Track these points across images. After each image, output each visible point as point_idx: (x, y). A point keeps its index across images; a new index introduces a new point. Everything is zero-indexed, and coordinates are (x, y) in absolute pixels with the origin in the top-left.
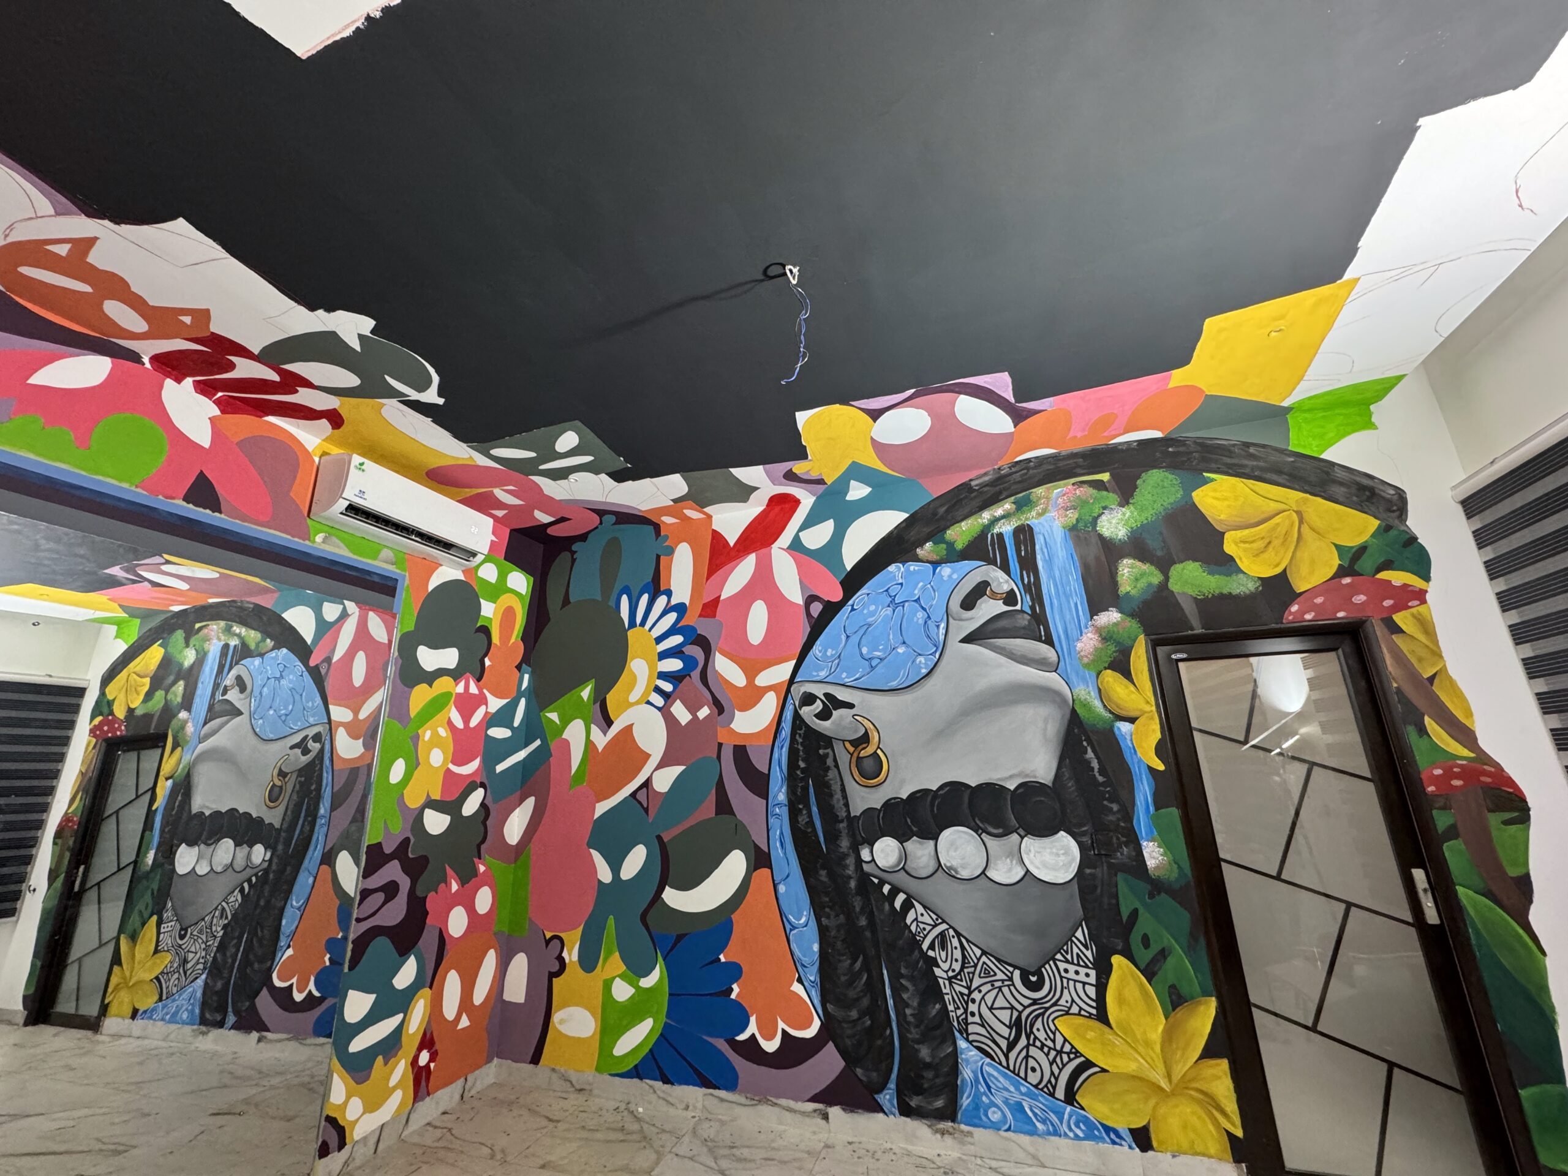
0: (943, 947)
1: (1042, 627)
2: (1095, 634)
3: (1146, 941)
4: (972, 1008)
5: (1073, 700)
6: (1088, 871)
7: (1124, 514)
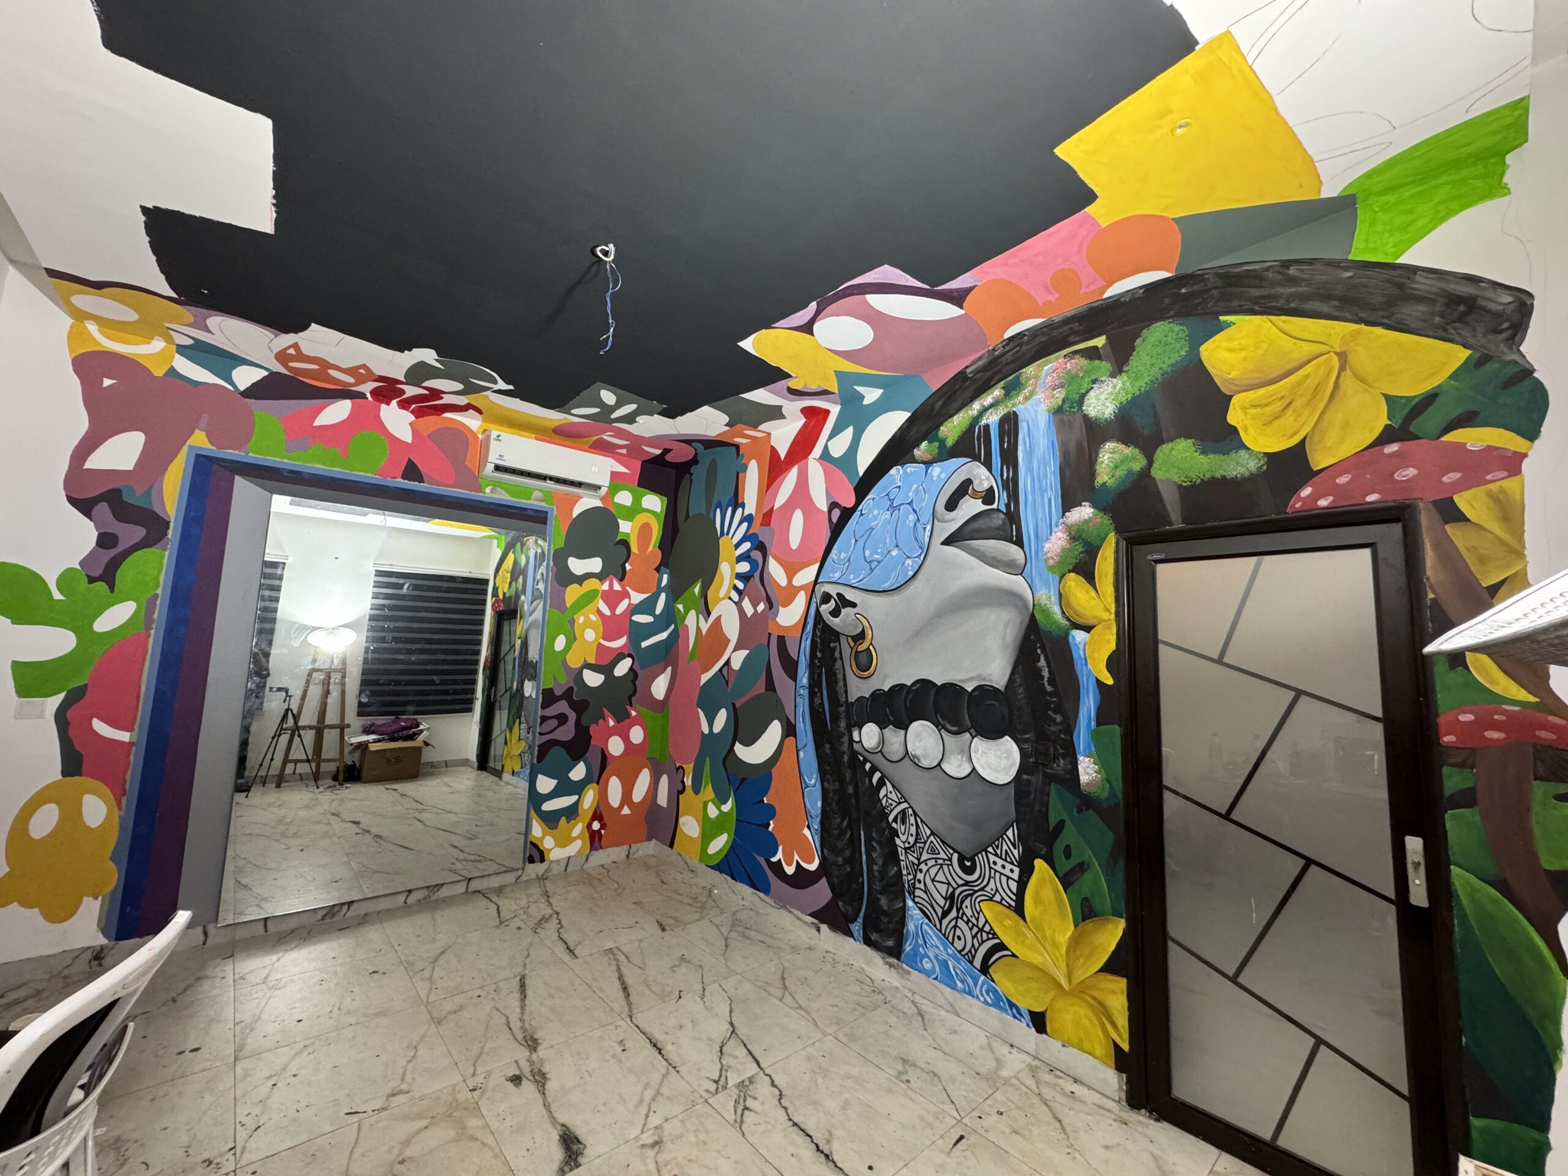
0: (903, 822)
1: (1014, 527)
2: (1064, 533)
3: (1067, 852)
4: (920, 876)
5: (1034, 605)
6: (1025, 777)
7: (1115, 387)
